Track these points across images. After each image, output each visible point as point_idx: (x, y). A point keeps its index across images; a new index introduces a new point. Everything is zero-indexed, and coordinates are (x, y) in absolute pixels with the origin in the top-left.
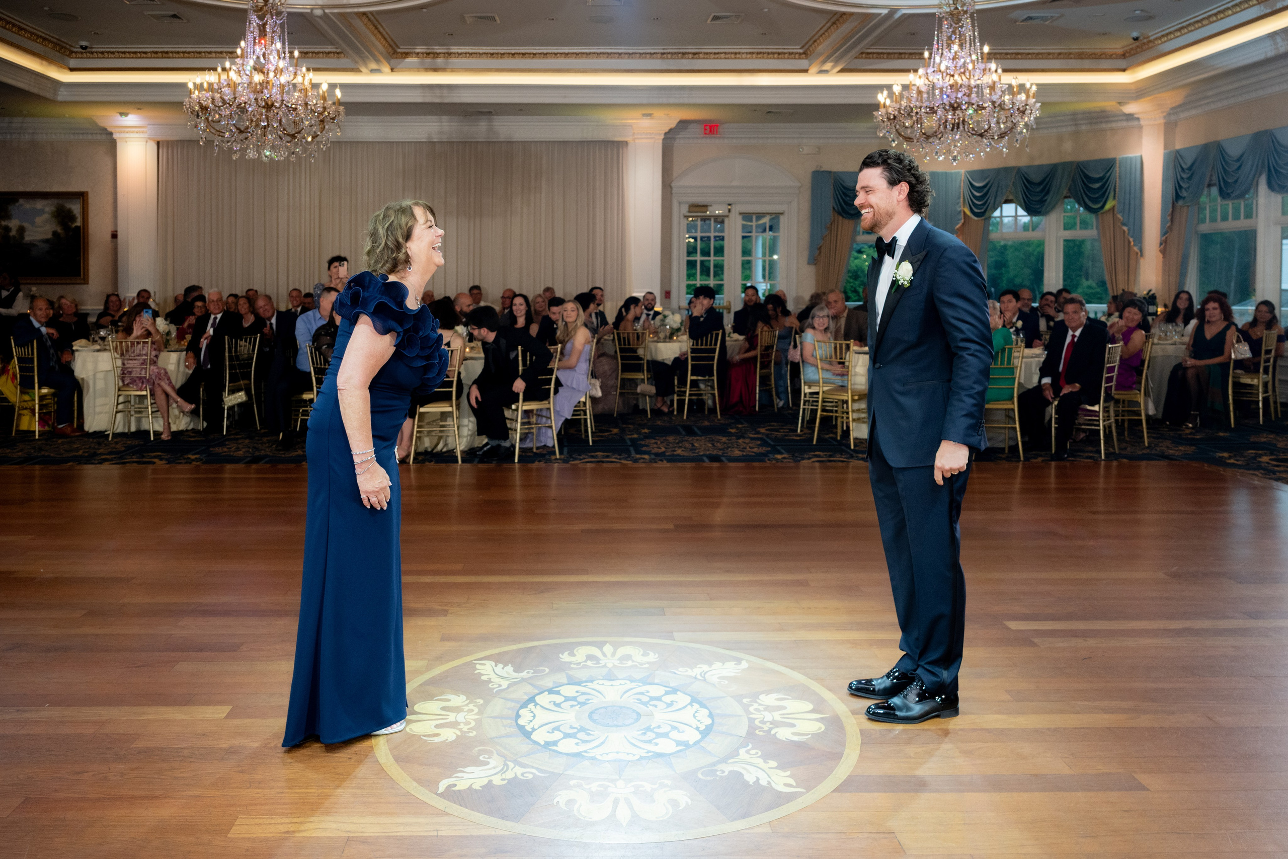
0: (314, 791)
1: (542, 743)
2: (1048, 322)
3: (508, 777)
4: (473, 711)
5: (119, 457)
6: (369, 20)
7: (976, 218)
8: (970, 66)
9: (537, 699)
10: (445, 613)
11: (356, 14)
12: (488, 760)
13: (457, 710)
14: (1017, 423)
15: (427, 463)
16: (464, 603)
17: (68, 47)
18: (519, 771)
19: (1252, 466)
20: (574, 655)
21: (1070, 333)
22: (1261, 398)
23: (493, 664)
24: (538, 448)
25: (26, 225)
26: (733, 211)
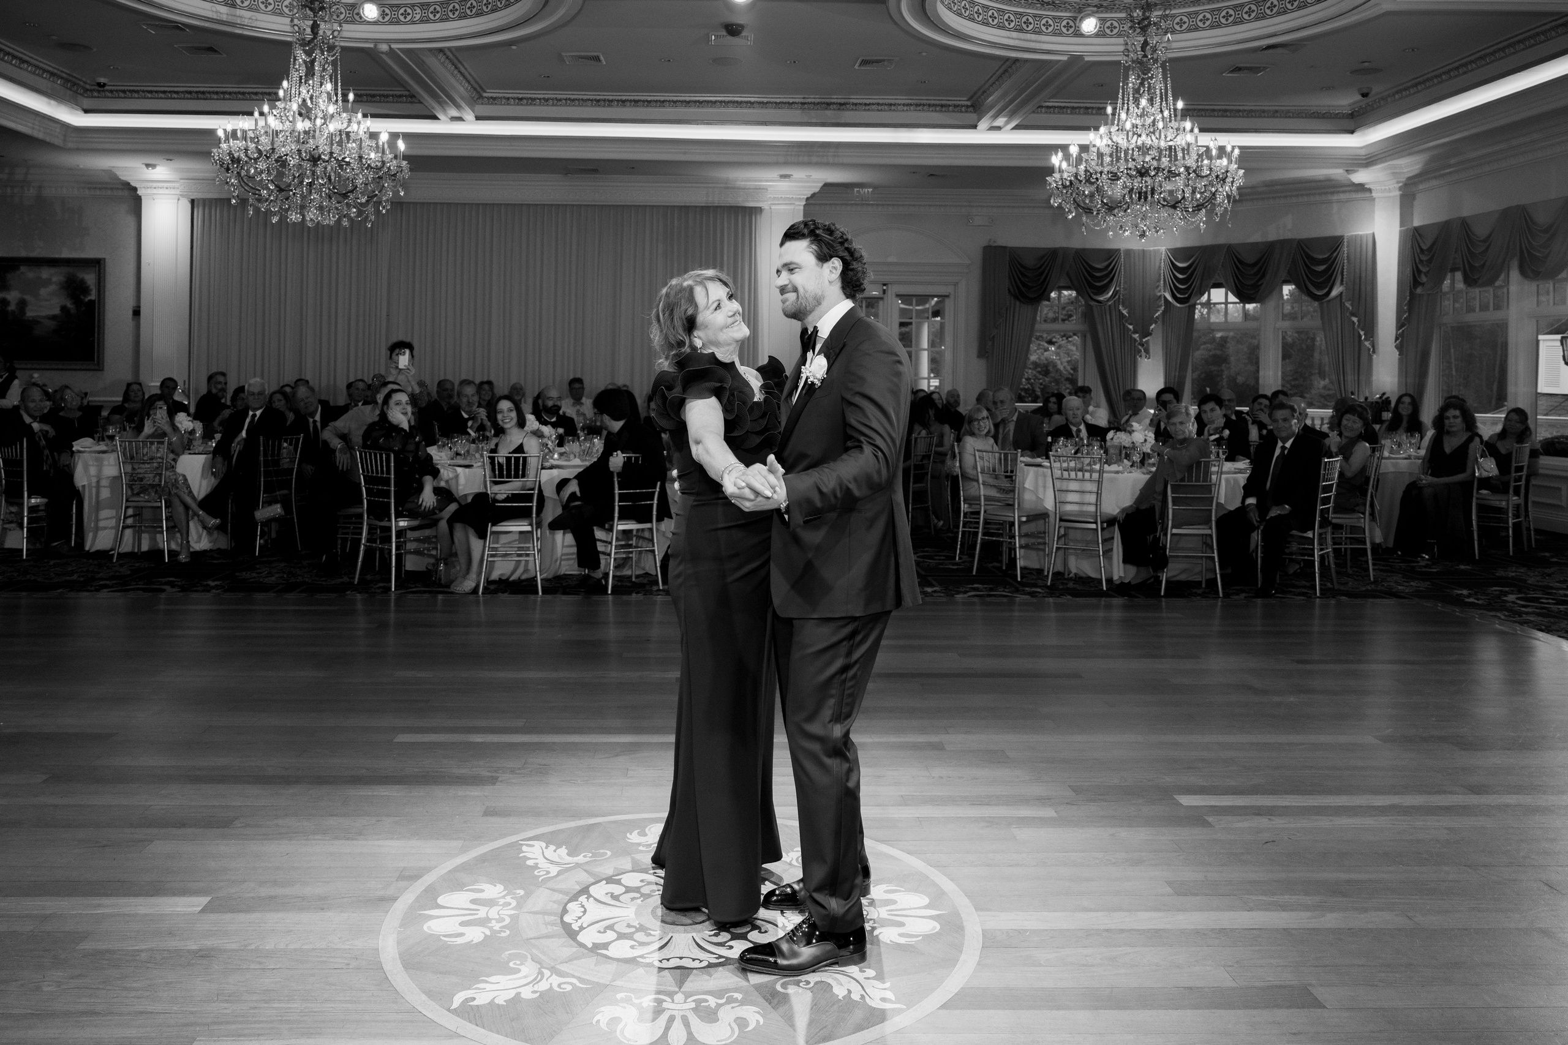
0: (296, 1005)
1: (590, 945)
2: (1260, 430)
3: (540, 989)
4: (510, 904)
5: (122, 584)
6: (447, 58)
7: (1178, 305)
8: (1160, 125)
9: (592, 889)
10: (493, 781)
11: (430, 50)
12: (520, 967)
13: (490, 903)
14: (1215, 551)
15: (500, 594)
16: (519, 769)
17: (81, 83)
18: (555, 980)
19: (1495, 605)
20: (645, 835)
21: (1280, 444)
22: (1510, 524)
23: (544, 845)
24: (637, 577)
25: (28, 297)
26: (889, 292)
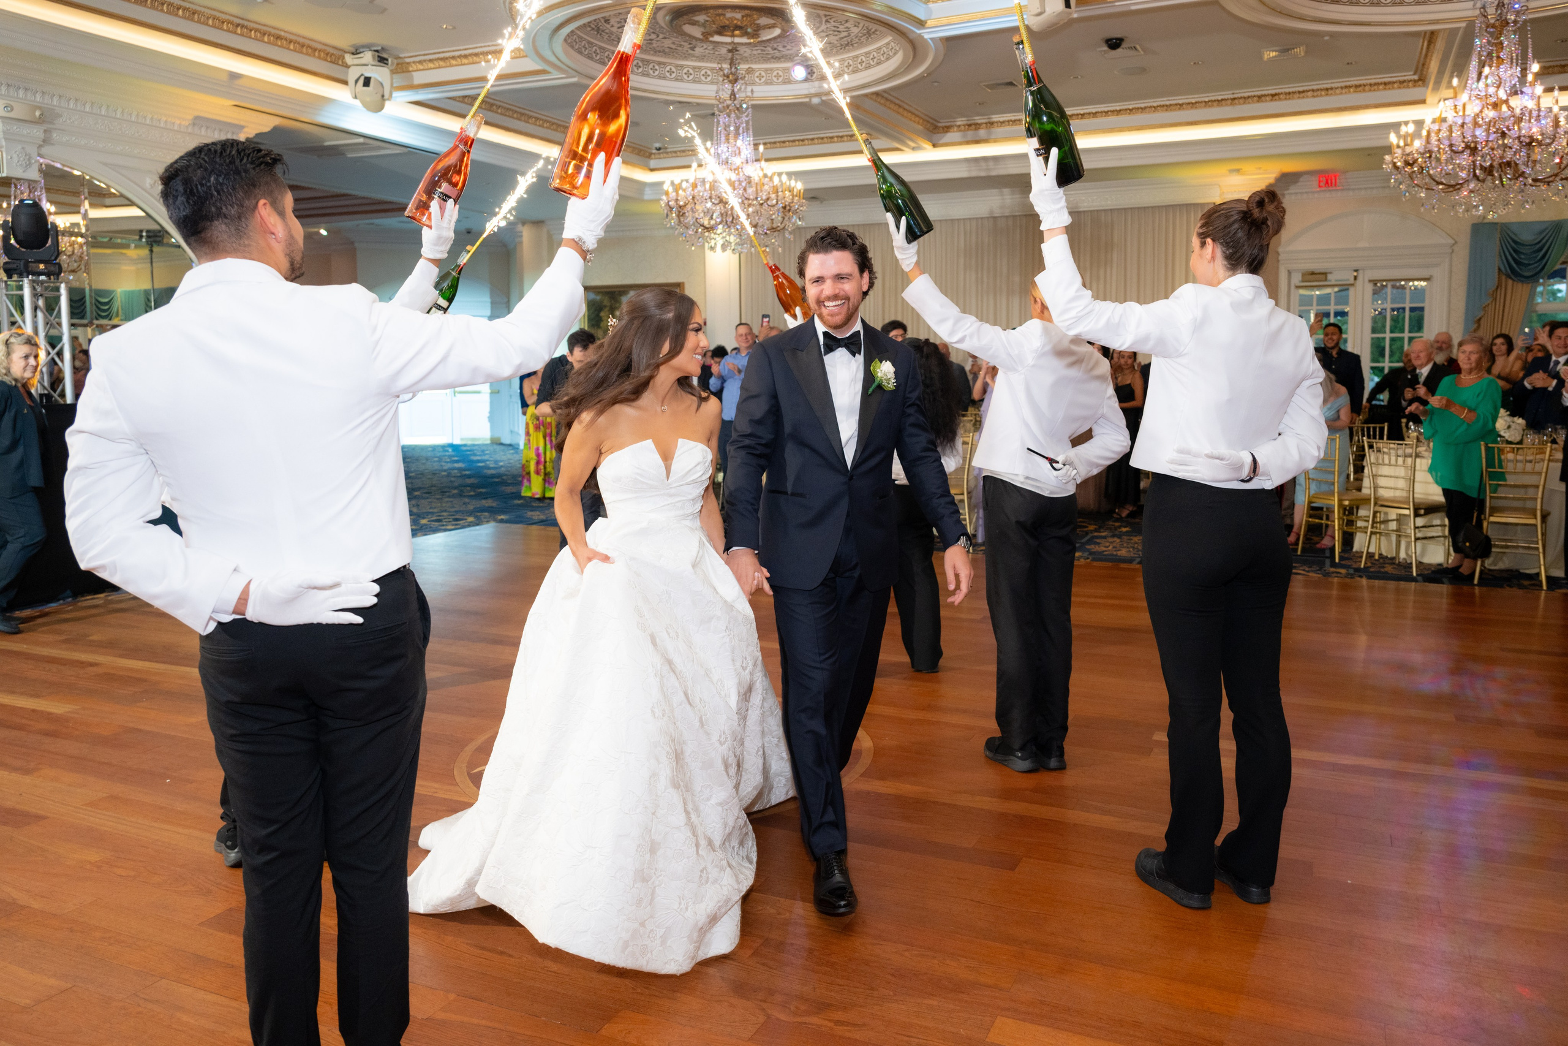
6: (886, 99)
17: (647, 150)
26: (1360, 278)
